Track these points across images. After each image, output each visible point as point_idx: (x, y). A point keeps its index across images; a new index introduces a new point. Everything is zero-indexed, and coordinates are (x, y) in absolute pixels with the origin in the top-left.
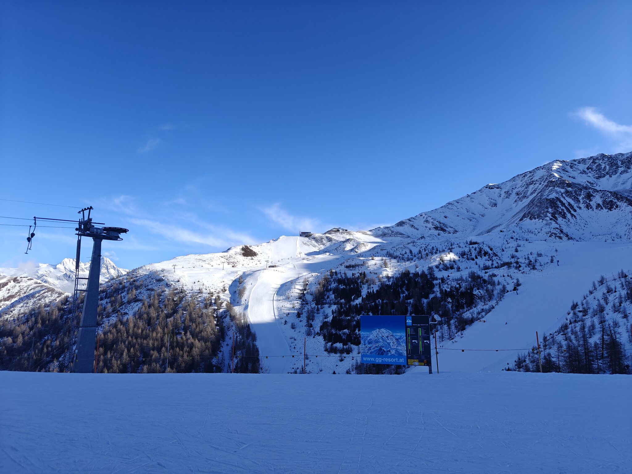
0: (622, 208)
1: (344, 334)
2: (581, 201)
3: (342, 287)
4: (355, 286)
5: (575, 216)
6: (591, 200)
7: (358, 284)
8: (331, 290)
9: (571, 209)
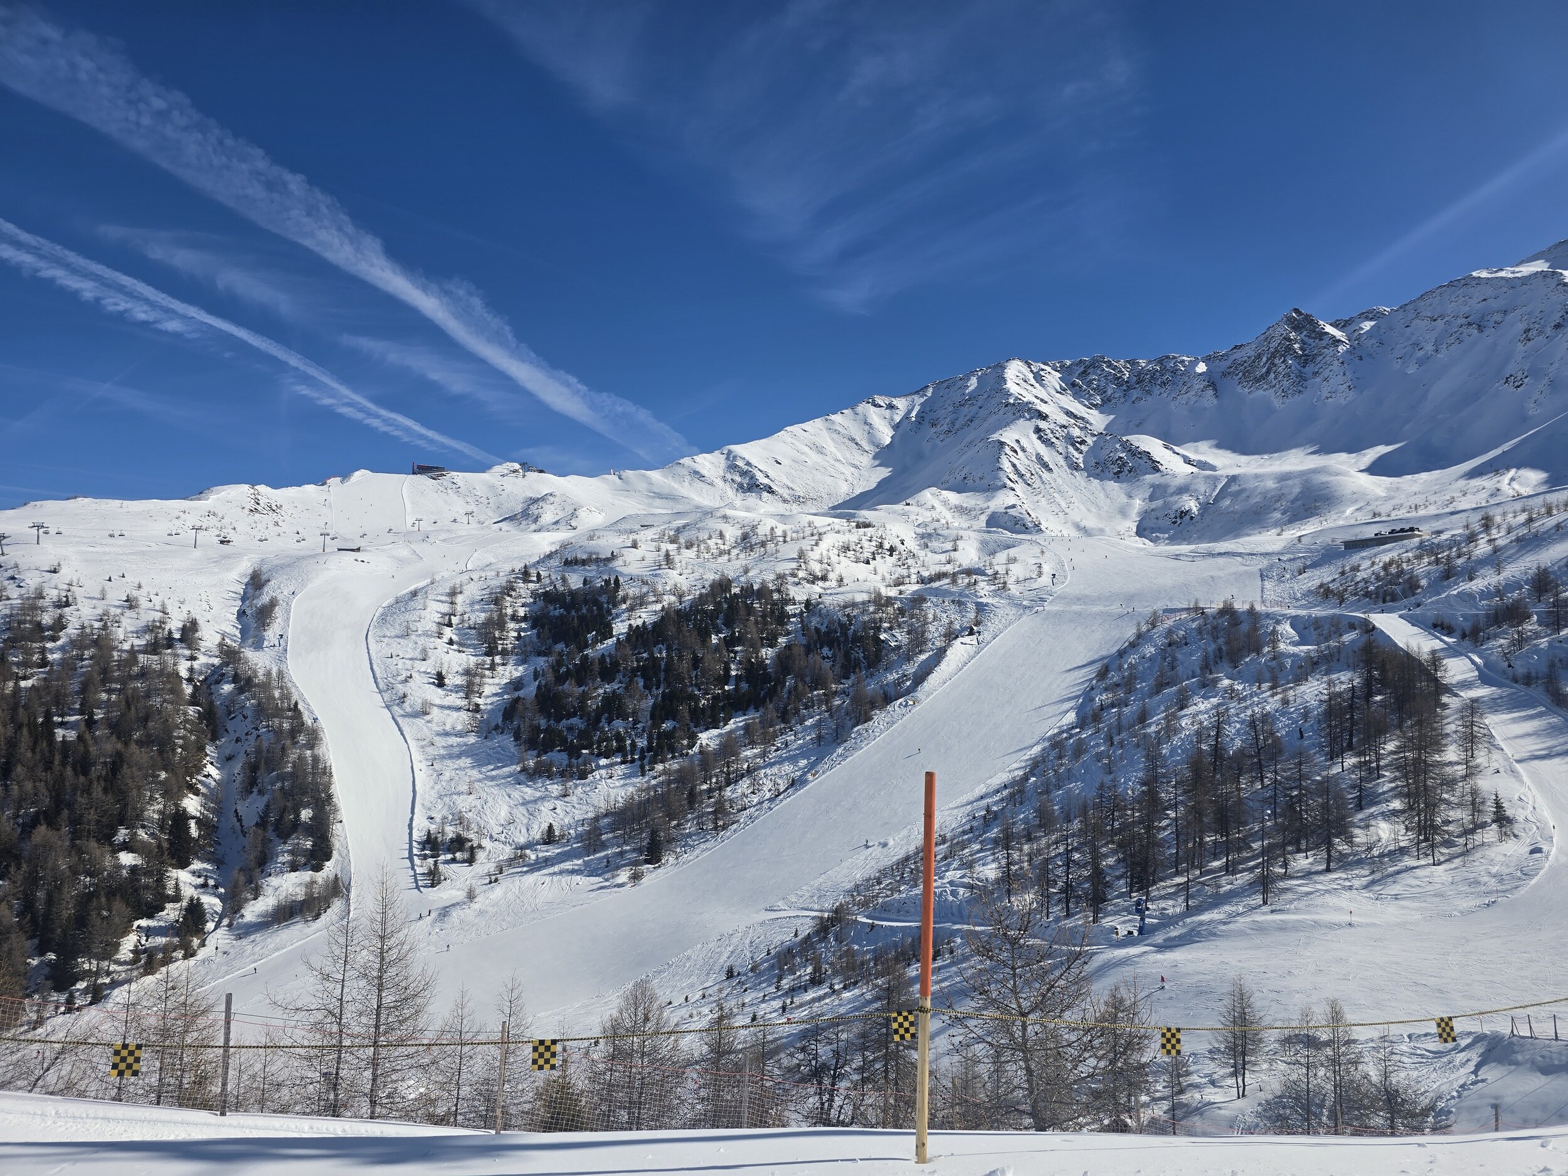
1: (570, 729)
3: (556, 612)
4: (592, 610)
7: (600, 608)
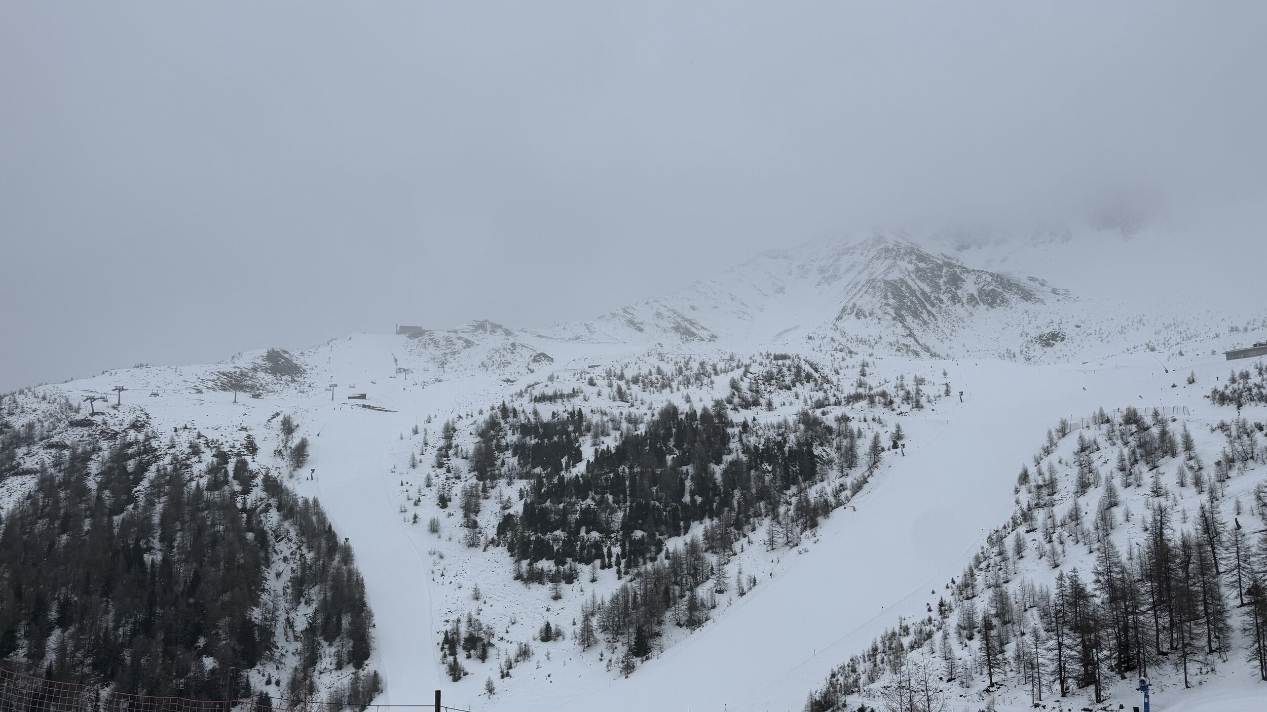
0: (1012, 304)
1: (556, 540)
2: (943, 288)
3: (532, 441)
4: (562, 438)
5: (934, 316)
6: (957, 288)
7: (568, 434)
8: (507, 447)
9: (927, 301)
